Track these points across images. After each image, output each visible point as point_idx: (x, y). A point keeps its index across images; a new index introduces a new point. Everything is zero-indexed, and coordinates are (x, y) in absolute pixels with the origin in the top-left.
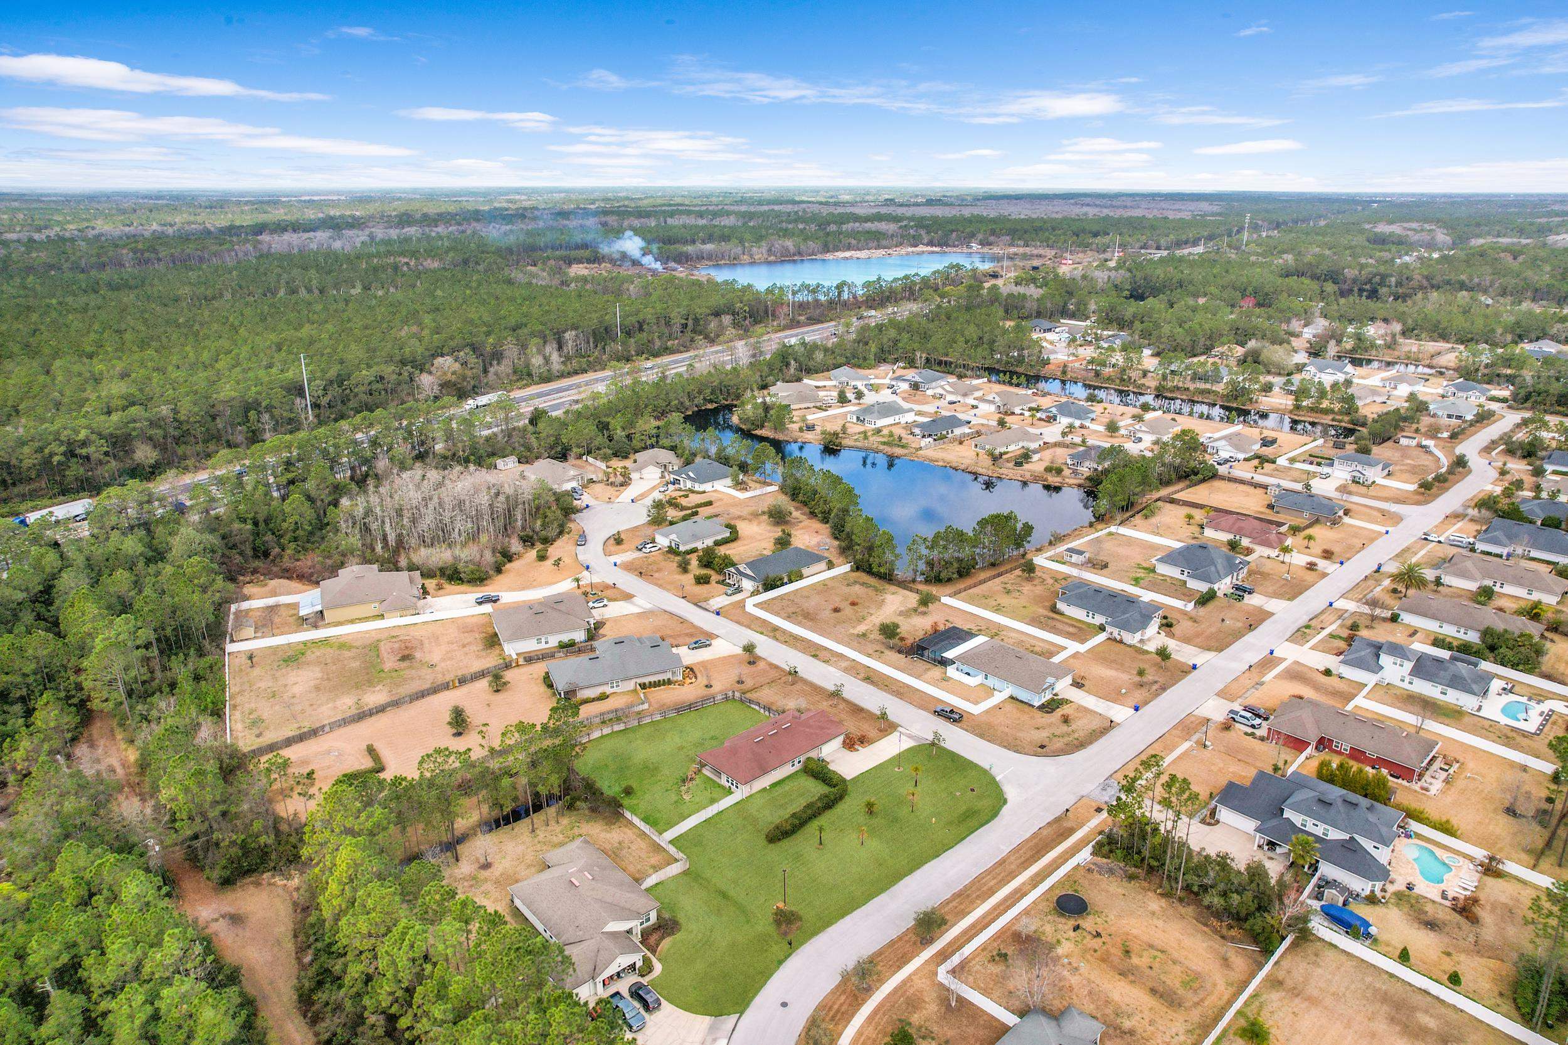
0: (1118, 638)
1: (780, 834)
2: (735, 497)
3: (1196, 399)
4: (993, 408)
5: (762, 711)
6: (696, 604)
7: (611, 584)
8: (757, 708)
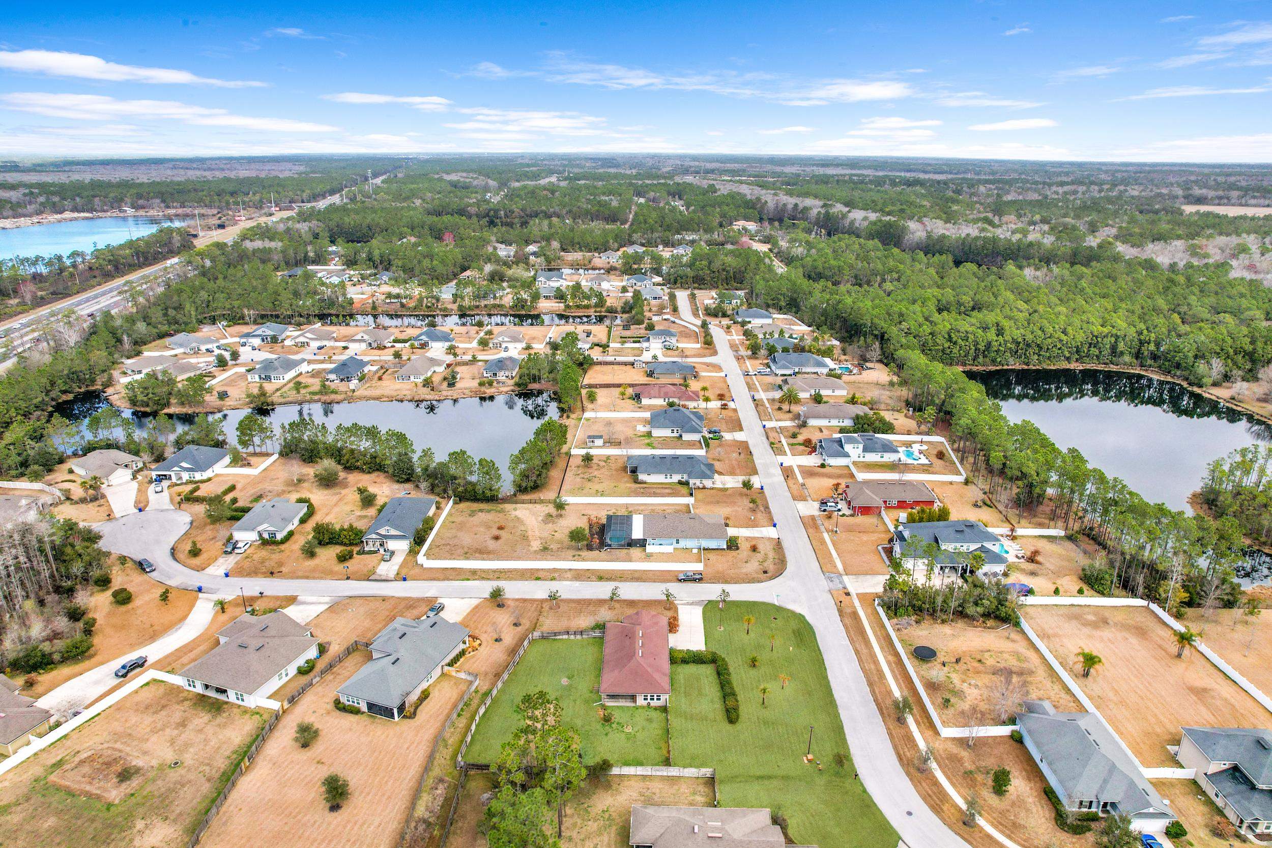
0: (701, 486)
1: (732, 715)
2: (249, 476)
3: (492, 312)
4: (364, 346)
5: (572, 637)
6: (368, 580)
7: (257, 594)
8: (565, 637)
